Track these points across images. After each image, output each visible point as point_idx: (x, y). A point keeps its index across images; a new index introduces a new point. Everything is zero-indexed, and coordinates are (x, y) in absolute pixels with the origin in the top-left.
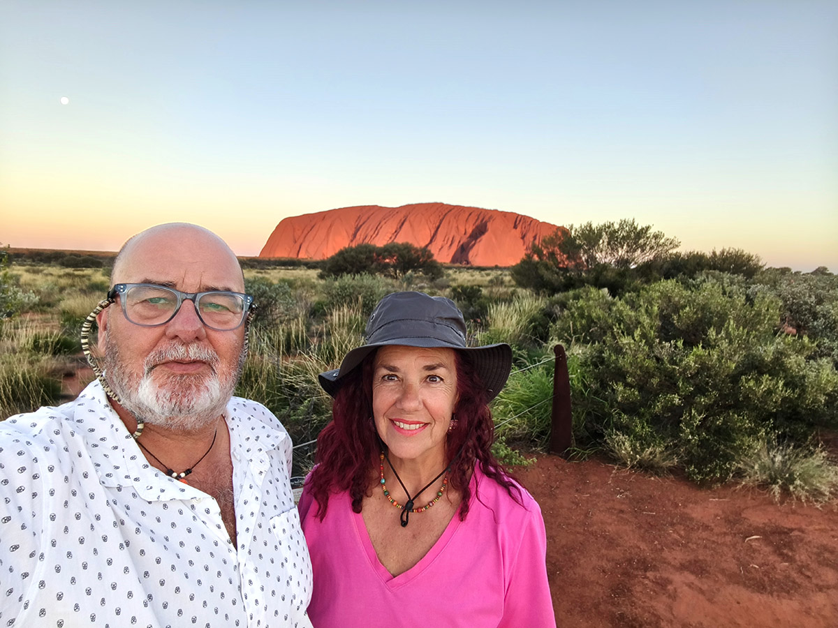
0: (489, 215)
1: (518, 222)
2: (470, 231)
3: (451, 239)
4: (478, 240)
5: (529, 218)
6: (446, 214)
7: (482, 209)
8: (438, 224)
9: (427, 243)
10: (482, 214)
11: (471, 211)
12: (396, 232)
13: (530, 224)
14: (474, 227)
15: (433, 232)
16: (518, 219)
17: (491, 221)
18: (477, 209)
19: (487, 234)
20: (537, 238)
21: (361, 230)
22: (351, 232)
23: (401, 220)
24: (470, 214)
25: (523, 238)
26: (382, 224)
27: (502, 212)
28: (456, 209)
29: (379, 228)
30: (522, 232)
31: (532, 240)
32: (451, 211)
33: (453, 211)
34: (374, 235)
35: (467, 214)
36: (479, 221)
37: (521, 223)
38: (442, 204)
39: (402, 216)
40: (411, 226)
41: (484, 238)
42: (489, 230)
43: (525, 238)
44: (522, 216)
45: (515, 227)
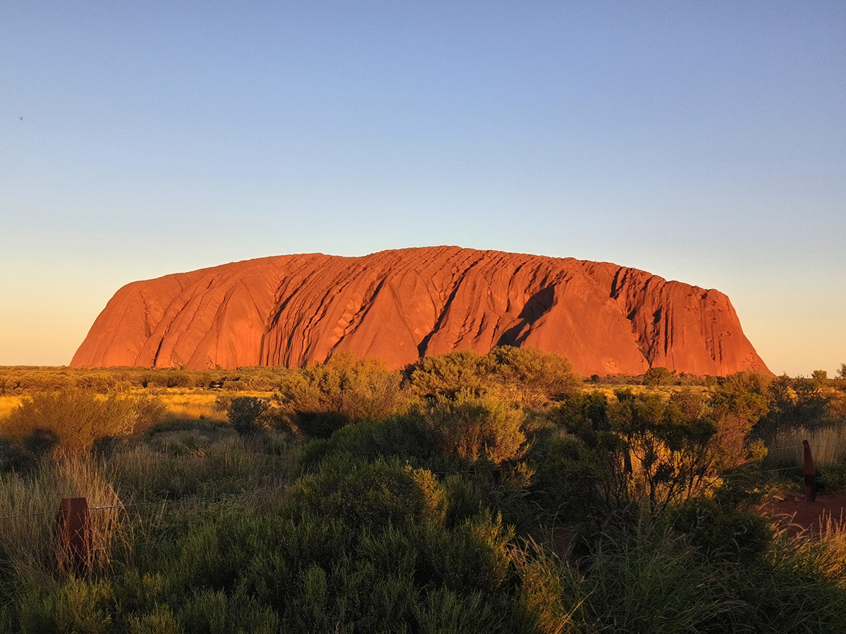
0: (557, 272)
1: (619, 284)
2: (519, 305)
3: (478, 322)
4: (537, 323)
5: (643, 273)
6: (466, 271)
7: (543, 257)
8: (449, 292)
9: (429, 330)
10: (542, 269)
11: (520, 263)
12: (362, 309)
13: (645, 288)
14: (527, 298)
15: (440, 307)
16: (620, 277)
17: (563, 282)
18: (532, 257)
19: (555, 309)
20: (663, 315)
21: (289, 305)
22: (269, 311)
23: (372, 284)
24: (517, 270)
25: (631, 317)
26: (333, 292)
27: (584, 263)
28: (486, 260)
29: (326, 302)
30: (629, 305)
31: (650, 320)
32: (476, 263)
33: (482, 263)
34: (317, 318)
35: (511, 269)
36: (538, 282)
37: (625, 287)
38: (458, 251)
39: (374, 276)
40: (394, 295)
41: (551, 317)
42: (559, 300)
43: (637, 317)
44: (628, 270)
45: (614, 294)
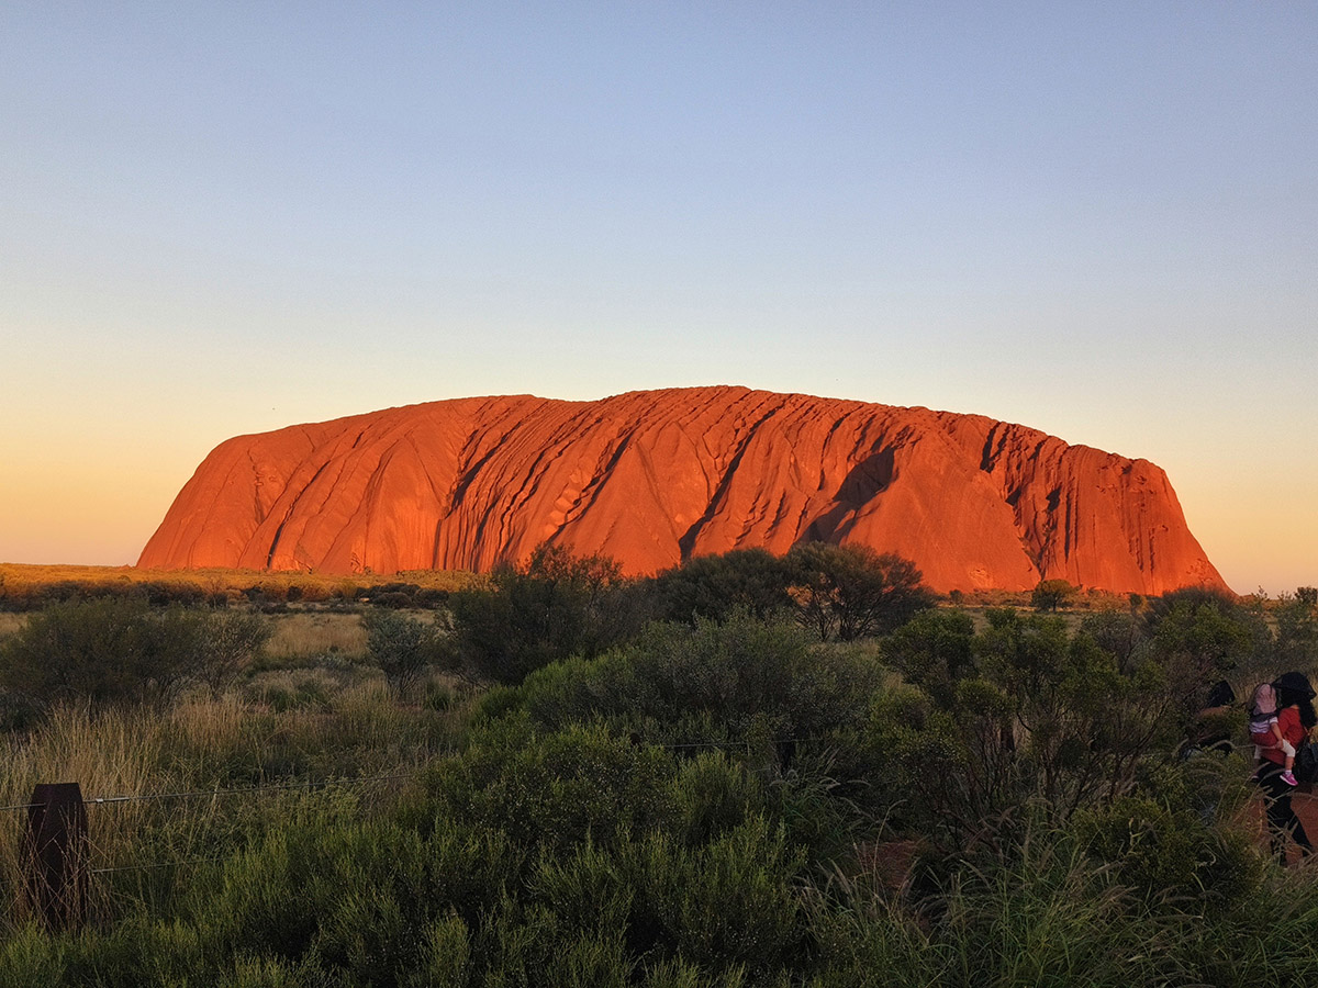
0: (899, 428)
1: (994, 448)
2: (838, 478)
3: (775, 505)
4: (867, 508)
5: (1032, 432)
6: (756, 425)
7: (876, 406)
8: (730, 457)
9: (697, 515)
10: (876, 424)
11: (842, 413)
12: (594, 482)
13: (1035, 456)
14: (851, 467)
15: (716, 480)
16: (997, 438)
17: (908, 445)
18: (860, 405)
19: (895, 489)
20: (1063, 498)
21: (480, 476)
22: (449, 483)
23: (610, 444)
24: (837, 425)
25: (1014, 498)
26: (550, 456)
27: (941, 414)
28: (789, 408)
29: (538, 471)
30: (1009, 481)
31: (1043, 506)
32: (772, 412)
33: (781, 414)
34: (523, 495)
35: (827, 423)
36: (868, 445)
37: (1005, 454)
38: (745, 394)
39: (613, 431)
40: (644, 462)
41: (889, 498)
42: (902, 474)
43: (1022, 502)
44: (1010, 428)
45: (987, 465)
